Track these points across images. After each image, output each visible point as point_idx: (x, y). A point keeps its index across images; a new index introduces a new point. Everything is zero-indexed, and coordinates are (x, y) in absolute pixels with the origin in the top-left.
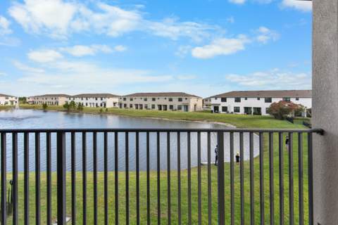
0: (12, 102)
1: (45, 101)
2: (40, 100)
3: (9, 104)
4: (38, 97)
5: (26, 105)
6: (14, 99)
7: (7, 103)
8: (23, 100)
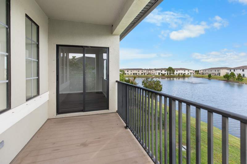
0: (191, 73)
1: (210, 72)
2: (207, 72)
3: (190, 74)
4: (206, 70)
5: (199, 75)
6: (192, 71)
7: (188, 74)
8: (197, 72)
